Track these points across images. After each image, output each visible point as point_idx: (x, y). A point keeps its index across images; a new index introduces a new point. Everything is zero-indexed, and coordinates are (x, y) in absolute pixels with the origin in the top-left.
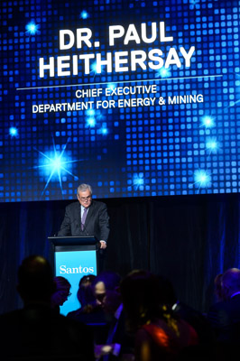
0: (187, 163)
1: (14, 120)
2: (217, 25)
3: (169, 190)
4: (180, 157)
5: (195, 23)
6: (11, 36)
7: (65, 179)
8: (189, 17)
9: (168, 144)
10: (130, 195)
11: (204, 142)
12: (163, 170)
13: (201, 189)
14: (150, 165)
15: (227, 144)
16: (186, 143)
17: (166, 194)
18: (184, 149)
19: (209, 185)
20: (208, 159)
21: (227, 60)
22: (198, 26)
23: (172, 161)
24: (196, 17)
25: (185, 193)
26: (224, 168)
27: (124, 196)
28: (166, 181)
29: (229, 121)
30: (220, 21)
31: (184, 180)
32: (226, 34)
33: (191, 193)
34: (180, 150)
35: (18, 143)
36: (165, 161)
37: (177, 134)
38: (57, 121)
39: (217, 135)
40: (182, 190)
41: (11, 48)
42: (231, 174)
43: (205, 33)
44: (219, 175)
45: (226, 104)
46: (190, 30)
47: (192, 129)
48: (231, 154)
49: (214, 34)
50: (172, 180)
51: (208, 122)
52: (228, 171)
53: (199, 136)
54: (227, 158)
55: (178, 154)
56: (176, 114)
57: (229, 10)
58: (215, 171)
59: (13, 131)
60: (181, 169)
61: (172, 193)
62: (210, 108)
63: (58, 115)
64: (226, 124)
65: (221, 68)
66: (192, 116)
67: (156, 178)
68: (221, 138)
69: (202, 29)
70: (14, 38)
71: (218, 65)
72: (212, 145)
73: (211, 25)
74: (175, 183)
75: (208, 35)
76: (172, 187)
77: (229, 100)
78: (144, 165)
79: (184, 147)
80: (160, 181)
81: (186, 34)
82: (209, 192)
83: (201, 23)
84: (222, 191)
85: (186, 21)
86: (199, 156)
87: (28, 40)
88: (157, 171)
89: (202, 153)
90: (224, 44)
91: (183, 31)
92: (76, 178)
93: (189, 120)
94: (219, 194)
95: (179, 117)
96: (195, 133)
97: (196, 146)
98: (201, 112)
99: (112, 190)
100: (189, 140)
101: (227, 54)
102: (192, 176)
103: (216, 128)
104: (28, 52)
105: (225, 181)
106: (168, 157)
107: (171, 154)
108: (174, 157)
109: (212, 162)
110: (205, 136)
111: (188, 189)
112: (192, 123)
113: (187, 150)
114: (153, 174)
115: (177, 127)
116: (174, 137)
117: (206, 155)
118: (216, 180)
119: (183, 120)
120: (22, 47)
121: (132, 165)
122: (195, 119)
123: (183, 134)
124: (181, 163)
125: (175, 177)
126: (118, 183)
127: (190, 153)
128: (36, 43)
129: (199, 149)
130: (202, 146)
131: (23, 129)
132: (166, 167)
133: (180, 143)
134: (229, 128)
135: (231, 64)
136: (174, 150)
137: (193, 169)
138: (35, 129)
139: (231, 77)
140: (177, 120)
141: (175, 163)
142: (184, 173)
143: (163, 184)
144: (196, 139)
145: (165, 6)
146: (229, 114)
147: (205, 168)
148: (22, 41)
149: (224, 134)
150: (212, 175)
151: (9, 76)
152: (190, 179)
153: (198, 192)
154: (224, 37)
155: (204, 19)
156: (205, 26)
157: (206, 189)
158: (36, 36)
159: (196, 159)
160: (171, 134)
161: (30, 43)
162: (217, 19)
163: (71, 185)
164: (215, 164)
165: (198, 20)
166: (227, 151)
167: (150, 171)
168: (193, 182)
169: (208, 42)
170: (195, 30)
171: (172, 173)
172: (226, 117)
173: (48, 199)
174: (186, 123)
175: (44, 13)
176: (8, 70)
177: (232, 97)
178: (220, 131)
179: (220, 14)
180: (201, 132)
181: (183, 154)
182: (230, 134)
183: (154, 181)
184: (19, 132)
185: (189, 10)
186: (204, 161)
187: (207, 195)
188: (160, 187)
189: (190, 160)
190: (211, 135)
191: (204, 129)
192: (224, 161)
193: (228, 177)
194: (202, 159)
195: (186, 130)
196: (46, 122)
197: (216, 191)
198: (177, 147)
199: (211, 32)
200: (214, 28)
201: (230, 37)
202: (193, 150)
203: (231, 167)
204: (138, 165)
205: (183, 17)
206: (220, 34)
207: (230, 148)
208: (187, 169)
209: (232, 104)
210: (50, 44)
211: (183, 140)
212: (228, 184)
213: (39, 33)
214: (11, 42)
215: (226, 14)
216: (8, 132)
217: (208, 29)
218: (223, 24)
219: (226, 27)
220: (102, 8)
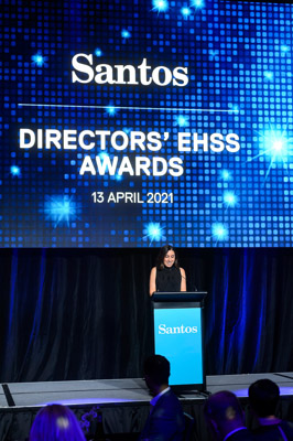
0: (205, 215)
1: (17, 158)
2: (236, 79)
3: (187, 242)
4: (198, 209)
5: (214, 75)
6: (14, 65)
7: (74, 225)
8: (208, 68)
9: (186, 195)
10: (145, 246)
11: (221, 195)
12: (180, 221)
13: (219, 242)
14: (167, 215)
15: (244, 199)
16: (204, 195)
17: (183, 245)
18: (202, 200)
19: (227, 238)
20: (226, 212)
21: (245, 116)
22: (217, 79)
23: (189, 212)
24: (215, 69)
25: (202, 245)
26: (242, 222)
27: (139, 246)
28: (183, 232)
29: (247, 175)
30: (239, 76)
31: (202, 232)
32: (245, 89)
33: (208, 245)
34: (198, 202)
35: (20, 183)
36: (183, 212)
37: (195, 185)
38: (66, 163)
39: (234, 189)
40: (199, 242)
41: (14, 78)
42: (248, 229)
43: (224, 86)
44: (236, 229)
45: (243, 159)
46: (208, 81)
47: (210, 182)
48: (248, 209)
49: (233, 89)
50: (189, 232)
51: (226, 175)
52: (245, 225)
53: (217, 189)
54: (245, 212)
55: (195, 205)
56: (194, 165)
57: (247, 66)
58: (233, 225)
59: (15, 170)
60: (198, 222)
61: (190, 245)
62: (228, 162)
63: (67, 156)
64: (244, 179)
65: (240, 122)
66: (210, 168)
67: (173, 229)
68: (238, 191)
69: (220, 82)
70: (17, 68)
71: (236, 119)
72: (230, 199)
73: (230, 79)
74: (192, 235)
75: (227, 88)
76: (189, 239)
77: (246, 156)
78: (161, 215)
79: (201, 199)
80: (177, 232)
81: (205, 85)
82: (227, 245)
83: (220, 75)
84: (239, 245)
85: (205, 71)
86: (217, 209)
87: (33, 72)
88: (174, 222)
89: (220, 206)
90: (242, 99)
91: (202, 82)
92: (87, 225)
93: (207, 172)
94: (236, 249)
95: (197, 168)
96: (213, 185)
97: (213, 198)
98: (219, 165)
99: (126, 239)
100: (207, 192)
101: (245, 109)
102: (210, 229)
103: (234, 182)
104: (34, 85)
105: (242, 235)
106: (186, 209)
107: (189, 205)
108: (192, 209)
109: (229, 215)
110: (223, 189)
111: (205, 242)
112: (210, 175)
113: (204, 202)
114: (170, 225)
115: (195, 178)
116: (192, 188)
117: (223, 209)
118: (233, 234)
119: (201, 171)
120: (26, 79)
121: (148, 215)
122: (213, 172)
123: (201, 185)
124: (198, 215)
125: (192, 229)
126: (133, 232)
127: (207, 205)
128: (43, 75)
129: (217, 202)
130: (220, 199)
131: (27, 169)
132: (183, 218)
133: (198, 195)
134: (247, 182)
135: (249, 119)
136: (192, 202)
137: (211, 222)
138: (40, 169)
139: (249, 132)
140: (195, 171)
141: (192, 215)
142: (202, 225)
143: (180, 235)
144: (214, 192)
145: (183, 54)
146: (247, 169)
147: (223, 221)
148: (26, 72)
149: (241, 189)
150: (230, 229)
151: (10, 109)
152: (208, 232)
153: (215, 245)
154: (242, 92)
155: (223, 72)
156: (223, 79)
157: (224, 242)
158: (43, 68)
159: (214, 212)
160: (188, 185)
161: (36, 75)
162: (235, 73)
163: (80, 232)
164: (232, 218)
165: (217, 72)
166: (244, 206)
167: (167, 222)
168: (210, 235)
169: (227, 95)
170: (214, 82)
171: (189, 225)
172: (244, 172)
173: (54, 246)
174: (204, 175)
175: (53, 45)
176: (10, 103)
177: (249, 152)
178: (238, 186)
179: (239, 69)
180: (219, 185)
181: (201, 205)
182: (247, 189)
183: (170, 232)
184: (22, 171)
185: (208, 62)
186: (222, 214)
187: (224, 249)
188: (177, 239)
189: (208, 212)
190: (229, 189)
191: (222, 182)
192: (242, 216)
193: (245, 232)
194: (220, 212)
195: (204, 182)
196: (54, 162)
197: (233, 245)
198: (195, 198)
199: (230, 86)
200: (233, 82)
201: (248, 93)
202: (211, 202)
203: (248, 222)
204: (154, 215)
205: (202, 68)
206: (239, 89)
207: (247, 202)
208: (205, 222)
209: (250, 159)
210: (60, 80)
211: (201, 192)
212: (245, 239)
213: (46, 66)
214: (14, 72)
215: (244, 70)
216: (9, 171)
217: (227, 82)
218: (242, 79)
219: (245, 83)
220: (118, 48)
